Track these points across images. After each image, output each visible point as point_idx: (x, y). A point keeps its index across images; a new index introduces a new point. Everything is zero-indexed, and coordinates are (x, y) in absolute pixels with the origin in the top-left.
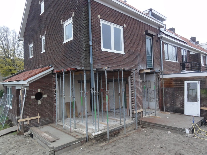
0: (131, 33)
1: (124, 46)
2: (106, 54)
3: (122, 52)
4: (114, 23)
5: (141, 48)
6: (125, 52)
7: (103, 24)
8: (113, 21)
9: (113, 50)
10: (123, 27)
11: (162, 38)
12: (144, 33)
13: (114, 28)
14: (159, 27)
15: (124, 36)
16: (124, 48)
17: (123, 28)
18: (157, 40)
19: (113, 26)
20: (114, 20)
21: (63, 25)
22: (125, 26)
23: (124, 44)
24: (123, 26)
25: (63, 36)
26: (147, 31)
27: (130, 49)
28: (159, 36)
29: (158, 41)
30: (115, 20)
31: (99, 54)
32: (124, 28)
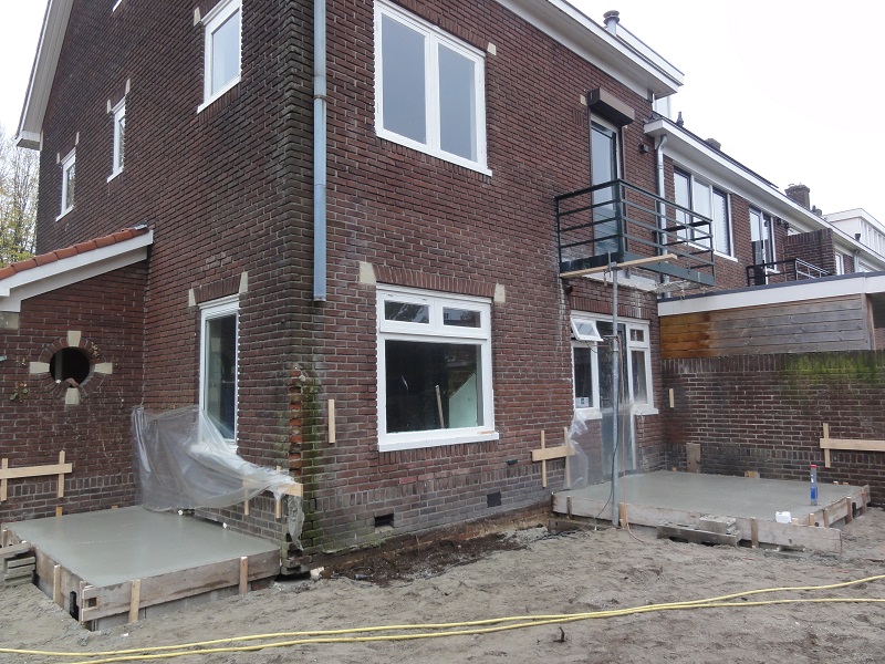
0: (520, 87)
1: (488, 140)
2: (396, 156)
3: (479, 164)
4: (438, 25)
5: (568, 164)
6: (490, 167)
7: (385, 18)
8: (434, 16)
9: (432, 146)
10: (483, 54)
11: (662, 137)
12: (583, 100)
13: (442, 49)
14: (650, 92)
15: (487, 96)
16: (489, 151)
17: (482, 61)
18: (642, 147)
19: (434, 41)
20: (440, 11)
21: (201, 27)
22: (492, 49)
23: (488, 128)
24: (485, 51)
25: (202, 78)
26: (596, 93)
27: (517, 159)
28: (648, 129)
29: (646, 148)
30: (446, 14)
31: (362, 152)
32: (488, 57)
